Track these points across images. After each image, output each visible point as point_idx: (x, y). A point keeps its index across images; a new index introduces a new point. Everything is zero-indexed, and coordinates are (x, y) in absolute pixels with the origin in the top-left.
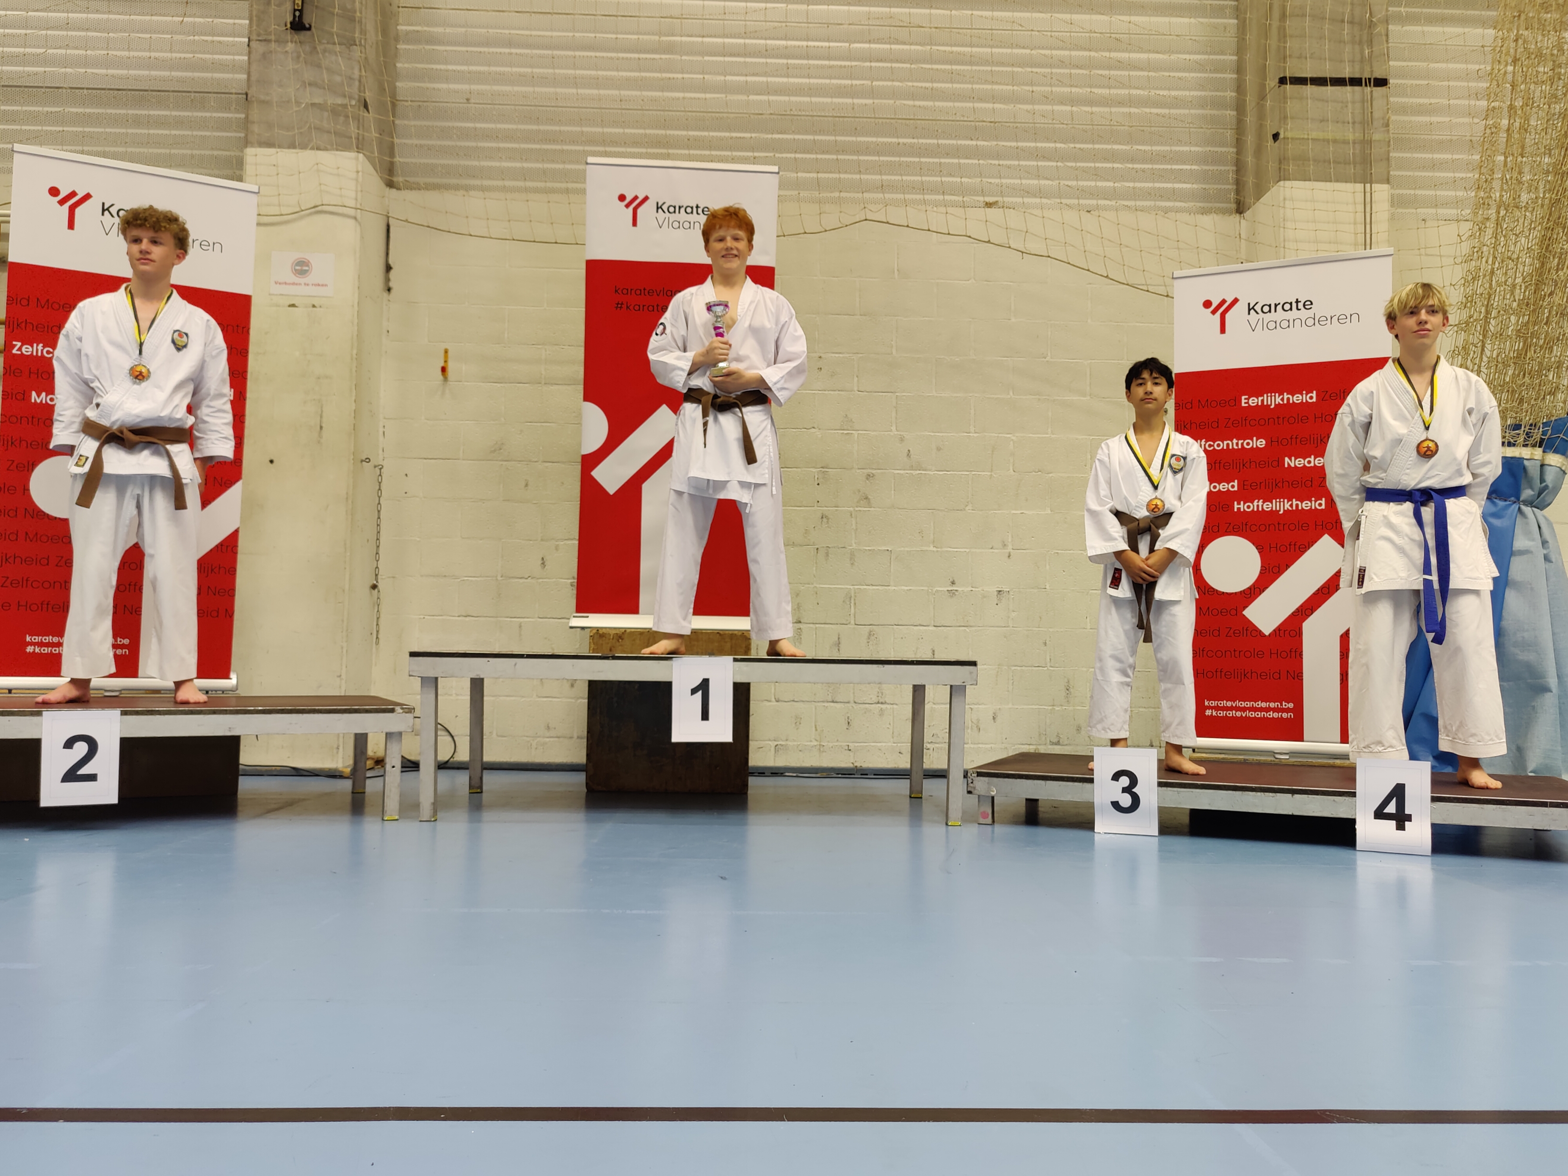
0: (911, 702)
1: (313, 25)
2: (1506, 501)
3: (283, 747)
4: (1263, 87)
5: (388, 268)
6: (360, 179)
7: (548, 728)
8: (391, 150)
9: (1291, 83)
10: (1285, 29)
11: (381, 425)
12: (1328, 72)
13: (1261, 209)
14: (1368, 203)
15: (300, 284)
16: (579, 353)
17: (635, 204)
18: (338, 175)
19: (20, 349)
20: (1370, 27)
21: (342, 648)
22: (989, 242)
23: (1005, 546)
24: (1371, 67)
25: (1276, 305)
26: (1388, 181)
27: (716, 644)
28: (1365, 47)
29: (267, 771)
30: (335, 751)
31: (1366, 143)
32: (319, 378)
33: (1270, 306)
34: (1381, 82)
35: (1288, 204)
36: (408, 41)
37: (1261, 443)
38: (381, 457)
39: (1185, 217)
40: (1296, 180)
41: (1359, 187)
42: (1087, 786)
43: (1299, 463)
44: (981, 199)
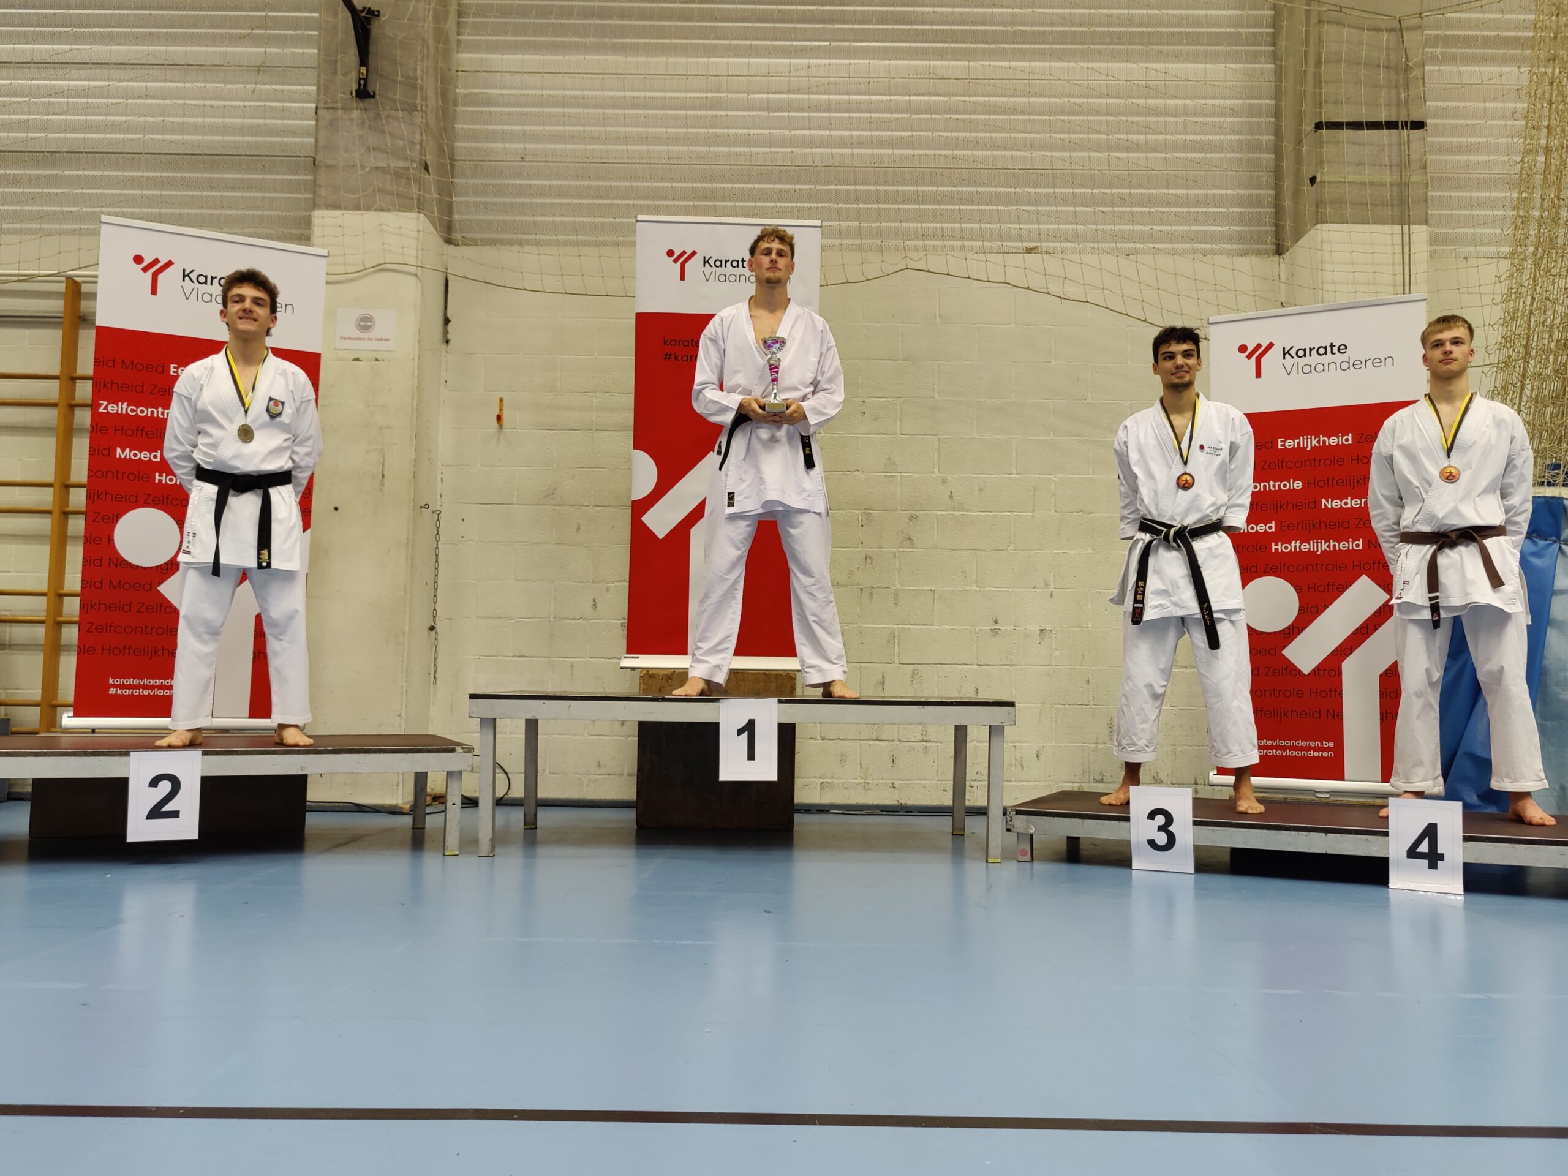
0: (953, 739)
1: (377, 93)
2: (1546, 540)
3: (345, 784)
4: (1299, 132)
5: (447, 321)
6: (421, 238)
7: (599, 765)
8: (449, 209)
9: (1327, 128)
10: (1320, 76)
11: (439, 471)
12: (1364, 116)
13: (1300, 251)
14: (1406, 244)
15: (364, 339)
16: (630, 400)
17: (682, 259)
18: (400, 235)
19: (106, 408)
20: (1406, 71)
21: (402, 688)
22: (1028, 288)
23: (1047, 585)
24: (1408, 111)
25: (1311, 350)
26: (1426, 223)
27: (762, 684)
28: (1401, 91)
29: (330, 807)
30: (395, 787)
31: (1404, 185)
32: (381, 428)
33: (1305, 350)
34: (1419, 125)
35: (1326, 246)
36: (465, 104)
37: (1298, 485)
38: (439, 503)
39: (1223, 260)
40: (1333, 223)
41: (1397, 228)
42: (1124, 824)
43: (1336, 504)
44: (1019, 244)
